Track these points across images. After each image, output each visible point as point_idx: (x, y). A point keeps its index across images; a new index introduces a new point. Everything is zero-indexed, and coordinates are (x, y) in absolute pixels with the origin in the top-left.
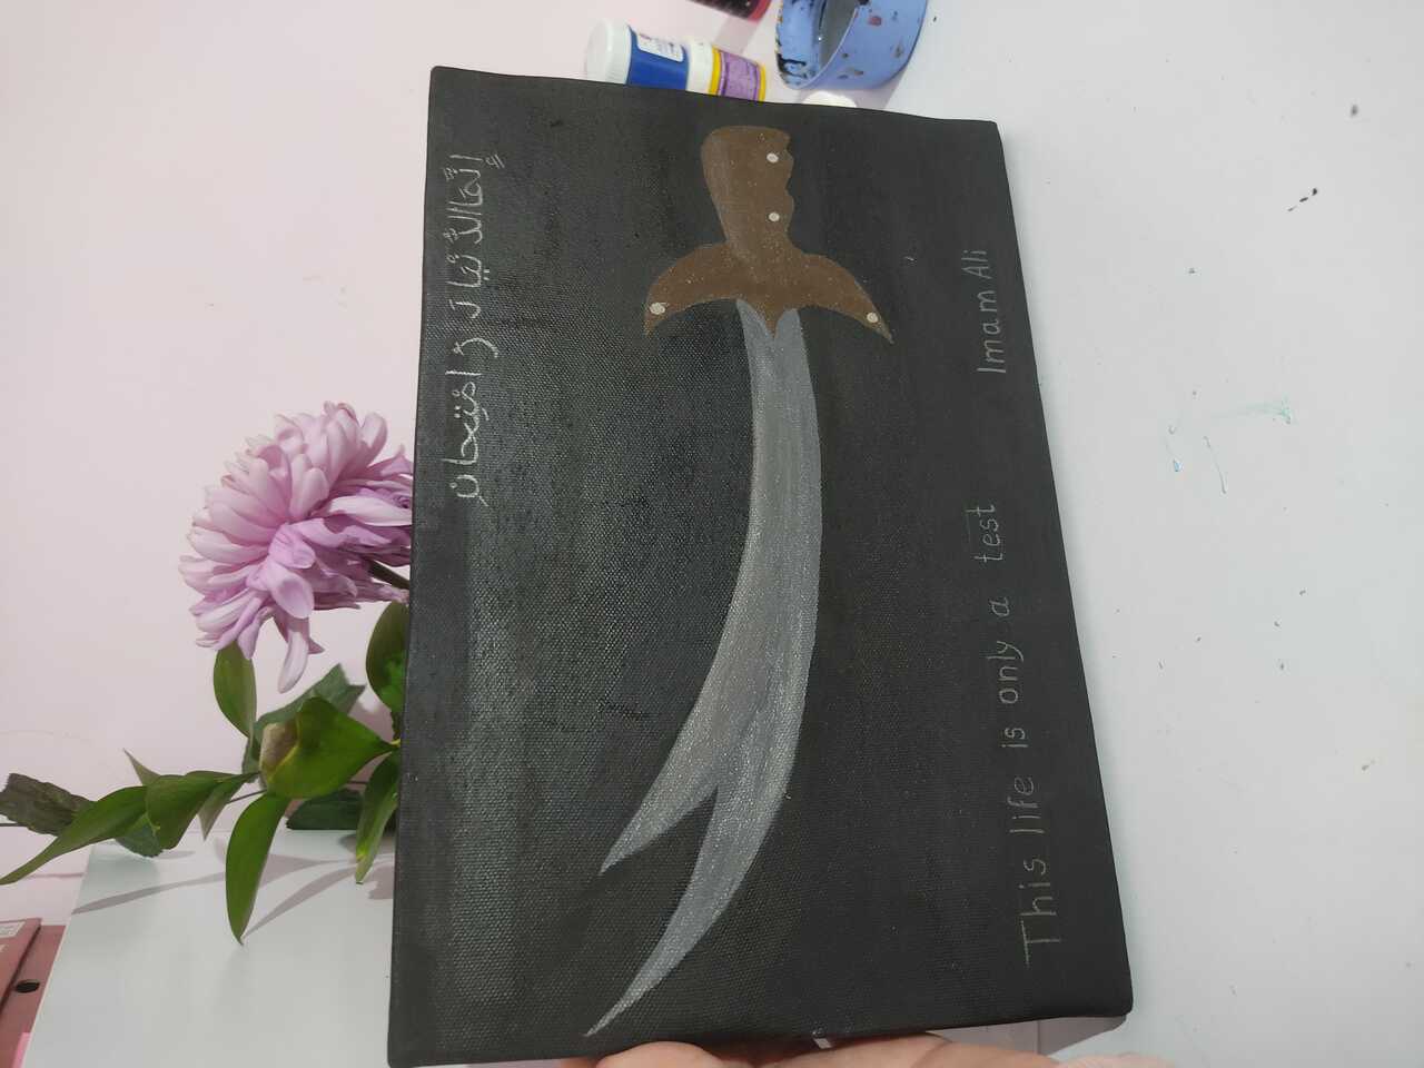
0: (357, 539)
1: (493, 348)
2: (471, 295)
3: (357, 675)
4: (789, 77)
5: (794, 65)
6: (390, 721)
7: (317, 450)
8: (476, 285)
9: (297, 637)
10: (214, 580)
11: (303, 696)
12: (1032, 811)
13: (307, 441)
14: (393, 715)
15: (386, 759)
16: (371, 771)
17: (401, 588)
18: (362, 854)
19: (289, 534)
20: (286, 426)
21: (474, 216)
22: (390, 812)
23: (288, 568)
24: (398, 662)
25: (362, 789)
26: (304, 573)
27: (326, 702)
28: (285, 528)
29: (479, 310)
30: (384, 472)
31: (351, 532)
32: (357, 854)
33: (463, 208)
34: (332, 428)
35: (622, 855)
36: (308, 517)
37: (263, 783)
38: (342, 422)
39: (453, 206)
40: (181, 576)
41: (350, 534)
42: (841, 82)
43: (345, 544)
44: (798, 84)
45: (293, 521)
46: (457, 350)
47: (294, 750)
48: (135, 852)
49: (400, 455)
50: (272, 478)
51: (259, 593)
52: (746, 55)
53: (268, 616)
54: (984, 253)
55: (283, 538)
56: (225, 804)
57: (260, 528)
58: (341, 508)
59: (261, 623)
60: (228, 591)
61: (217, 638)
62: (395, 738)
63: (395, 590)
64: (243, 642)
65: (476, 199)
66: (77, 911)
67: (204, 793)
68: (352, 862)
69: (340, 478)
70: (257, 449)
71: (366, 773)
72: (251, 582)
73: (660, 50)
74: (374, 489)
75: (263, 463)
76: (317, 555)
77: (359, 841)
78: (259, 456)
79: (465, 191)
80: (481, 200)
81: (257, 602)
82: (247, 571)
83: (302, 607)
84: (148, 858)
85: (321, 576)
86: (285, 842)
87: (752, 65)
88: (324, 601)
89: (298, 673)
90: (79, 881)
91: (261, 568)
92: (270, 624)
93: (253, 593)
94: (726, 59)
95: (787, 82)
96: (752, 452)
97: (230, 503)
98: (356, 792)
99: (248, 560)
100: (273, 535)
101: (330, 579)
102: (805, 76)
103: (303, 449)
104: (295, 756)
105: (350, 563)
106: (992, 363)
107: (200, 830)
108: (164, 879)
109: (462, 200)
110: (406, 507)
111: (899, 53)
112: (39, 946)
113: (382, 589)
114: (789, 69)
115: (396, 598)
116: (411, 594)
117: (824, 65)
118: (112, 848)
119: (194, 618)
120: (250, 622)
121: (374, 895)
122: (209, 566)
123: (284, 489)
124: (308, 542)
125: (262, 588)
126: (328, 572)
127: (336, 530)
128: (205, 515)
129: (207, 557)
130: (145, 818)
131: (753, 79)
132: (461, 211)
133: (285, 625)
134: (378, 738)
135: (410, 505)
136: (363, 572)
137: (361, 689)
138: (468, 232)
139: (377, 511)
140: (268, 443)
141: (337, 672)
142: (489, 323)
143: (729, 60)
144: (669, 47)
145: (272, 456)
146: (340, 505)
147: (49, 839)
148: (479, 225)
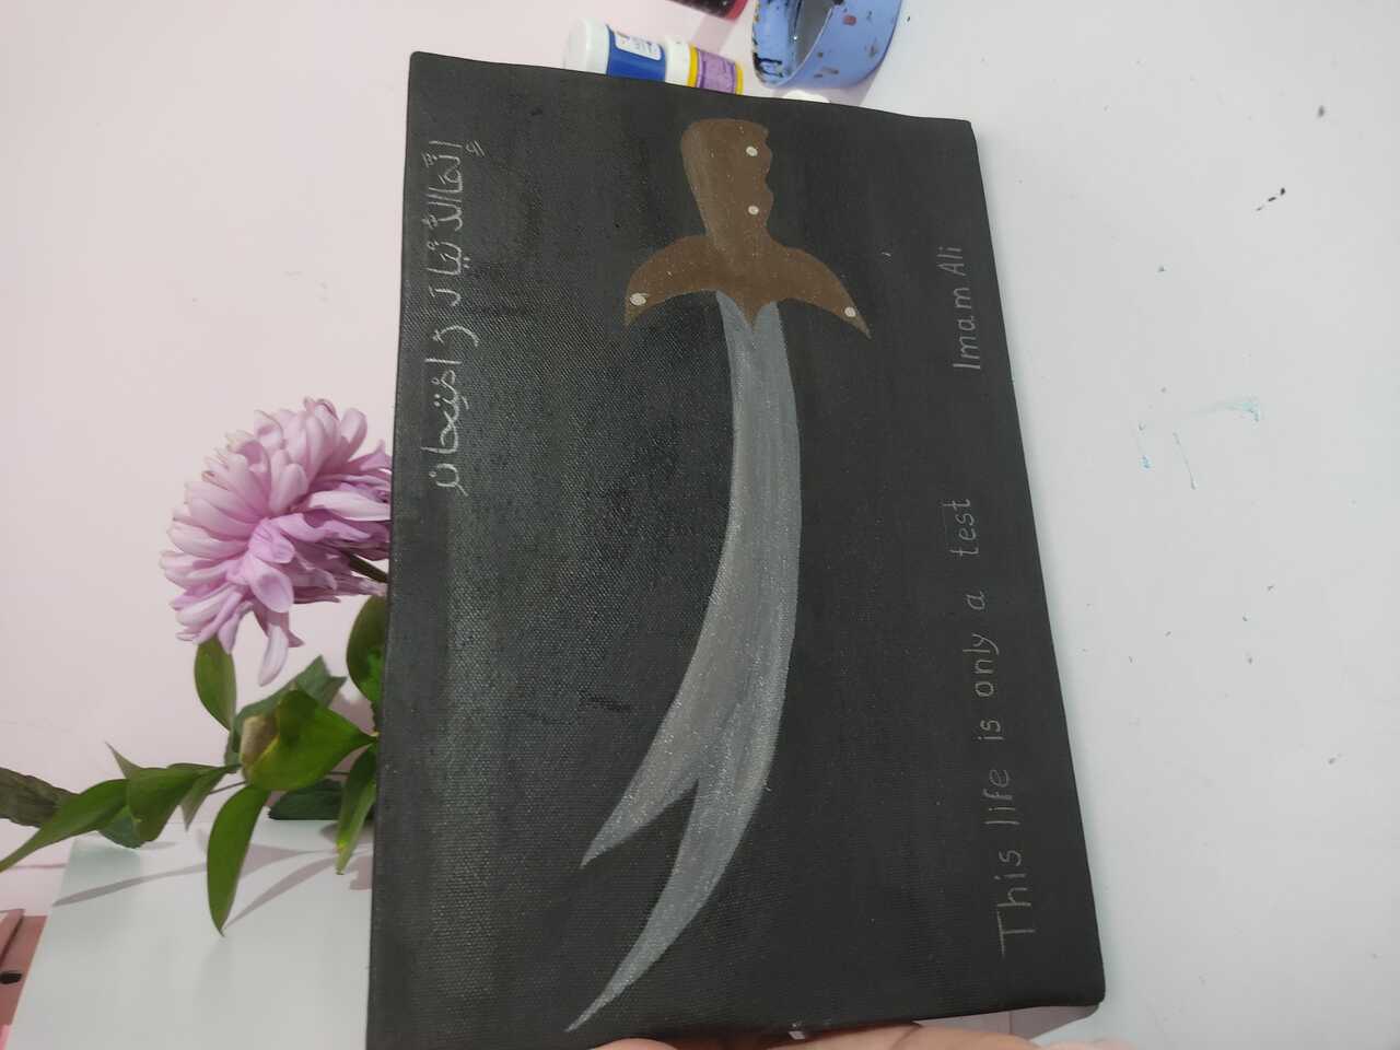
0: (337, 533)
1: (474, 336)
2: (452, 282)
3: (338, 667)
4: (766, 76)
5: (769, 64)
6: (370, 714)
7: (297, 446)
8: (456, 273)
9: (277, 631)
10: (194, 575)
11: (284, 689)
12: (1008, 804)
13: (285, 437)
14: (375, 707)
15: (367, 752)
16: (352, 762)
17: (380, 581)
18: (342, 845)
19: (269, 530)
20: (265, 422)
21: (454, 203)
22: (369, 805)
23: (268, 563)
24: (378, 655)
25: (343, 779)
26: (284, 567)
27: (307, 696)
28: (265, 523)
29: (459, 297)
30: (364, 467)
31: (330, 526)
32: (338, 844)
33: (445, 195)
34: (311, 424)
35: (603, 848)
36: (288, 511)
37: (245, 774)
38: (320, 417)
39: (433, 192)
40: (163, 571)
41: (329, 528)
42: (816, 81)
43: (325, 539)
44: (774, 82)
45: (272, 516)
46: (437, 337)
47: (275, 742)
48: (118, 843)
49: (380, 450)
50: (252, 473)
51: (238, 587)
52: (722, 54)
53: (248, 610)
54: (958, 250)
55: (263, 533)
56: (207, 795)
57: (238, 522)
58: (322, 503)
59: (241, 617)
60: (209, 585)
61: (197, 632)
62: (375, 730)
63: (375, 584)
64: (223, 637)
65: (455, 186)
66: (58, 903)
67: (186, 784)
68: (333, 852)
69: (319, 474)
70: (236, 445)
71: (347, 764)
72: (230, 576)
73: (638, 48)
74: (353, 484)
75: (243, 458)
76: (297, 549)
77: (341, 832)
78: (237, 453)
79: (445, 178)
80: (461, 188)
81: (236, 597)
82: (228, 566)
83: (282, 602)
84: (131, 850)
85: (301, 571)
86: (266, 832)
87: (729, 64)
88: (304, 595)
89: (278, 668)
90: (60, 872)
91: (240, 564)
92: (250, 618)
93: (233, 587)
94: (704, 58)
95: (763, 81)
96: (732, 444)
97: (210, 498)
98: (337, 783)
99: (227, 555)
100: (253, 530)
101: (310, 573)
102: (781, 75)
103: (283, 445)
104: (275, 748)
105: (331, 557)
106: (967, 359)
107: (182, 820)
108: (146, 872)
109: (441, 186)
110: (385, 501)
111: (873, 52)
112: (22, 937)
113: (362, 583)
114: (765, 68)
115: (375, 592)
116: (389, 588)
117: (799, 64)
118: (95, 840)
119: (175, 612)
120: (229, 616)
121: (355, 886)
122: (189, 561)
123: (263, 484)
124: (287, 537)
125: (243, 583)
126: (307, 566)
127: (314, 526)
128: (185, 511)
129: (187, 551)
130: (126, 810)
131: (729, 76)
132: (440, 198)
133: (265, 619)
134: (358, 730)
135: (389, 500)
136: (342, 566)
137: (341, 681)
138: (449, 219)
139: (357, 506)
140: (247, 439)
141: (318, 664)
142: (469, 311)
143: (706, 58)
144: (646, 45)
145: (252, 451)
146: (321, 499)
147: (32, 831)
148: (459, 211)
